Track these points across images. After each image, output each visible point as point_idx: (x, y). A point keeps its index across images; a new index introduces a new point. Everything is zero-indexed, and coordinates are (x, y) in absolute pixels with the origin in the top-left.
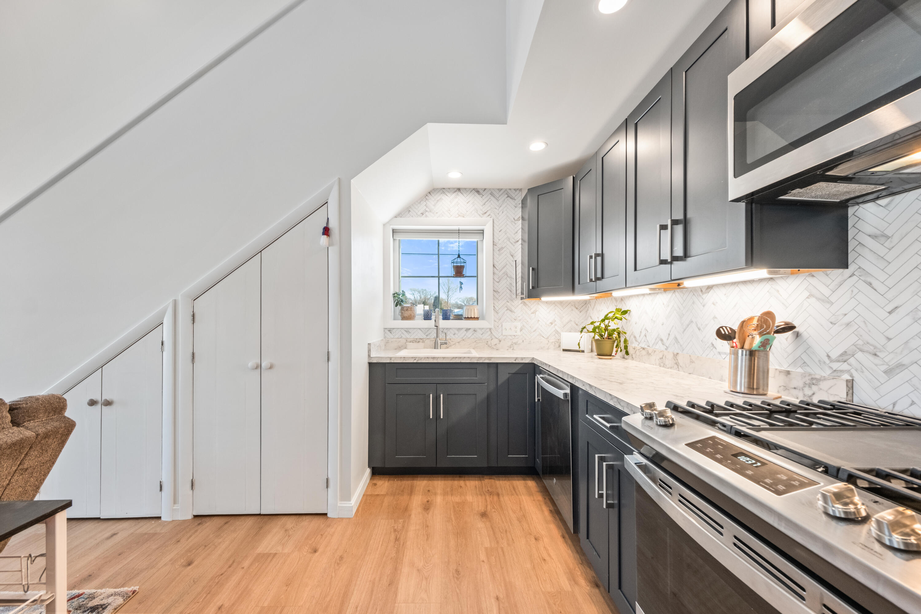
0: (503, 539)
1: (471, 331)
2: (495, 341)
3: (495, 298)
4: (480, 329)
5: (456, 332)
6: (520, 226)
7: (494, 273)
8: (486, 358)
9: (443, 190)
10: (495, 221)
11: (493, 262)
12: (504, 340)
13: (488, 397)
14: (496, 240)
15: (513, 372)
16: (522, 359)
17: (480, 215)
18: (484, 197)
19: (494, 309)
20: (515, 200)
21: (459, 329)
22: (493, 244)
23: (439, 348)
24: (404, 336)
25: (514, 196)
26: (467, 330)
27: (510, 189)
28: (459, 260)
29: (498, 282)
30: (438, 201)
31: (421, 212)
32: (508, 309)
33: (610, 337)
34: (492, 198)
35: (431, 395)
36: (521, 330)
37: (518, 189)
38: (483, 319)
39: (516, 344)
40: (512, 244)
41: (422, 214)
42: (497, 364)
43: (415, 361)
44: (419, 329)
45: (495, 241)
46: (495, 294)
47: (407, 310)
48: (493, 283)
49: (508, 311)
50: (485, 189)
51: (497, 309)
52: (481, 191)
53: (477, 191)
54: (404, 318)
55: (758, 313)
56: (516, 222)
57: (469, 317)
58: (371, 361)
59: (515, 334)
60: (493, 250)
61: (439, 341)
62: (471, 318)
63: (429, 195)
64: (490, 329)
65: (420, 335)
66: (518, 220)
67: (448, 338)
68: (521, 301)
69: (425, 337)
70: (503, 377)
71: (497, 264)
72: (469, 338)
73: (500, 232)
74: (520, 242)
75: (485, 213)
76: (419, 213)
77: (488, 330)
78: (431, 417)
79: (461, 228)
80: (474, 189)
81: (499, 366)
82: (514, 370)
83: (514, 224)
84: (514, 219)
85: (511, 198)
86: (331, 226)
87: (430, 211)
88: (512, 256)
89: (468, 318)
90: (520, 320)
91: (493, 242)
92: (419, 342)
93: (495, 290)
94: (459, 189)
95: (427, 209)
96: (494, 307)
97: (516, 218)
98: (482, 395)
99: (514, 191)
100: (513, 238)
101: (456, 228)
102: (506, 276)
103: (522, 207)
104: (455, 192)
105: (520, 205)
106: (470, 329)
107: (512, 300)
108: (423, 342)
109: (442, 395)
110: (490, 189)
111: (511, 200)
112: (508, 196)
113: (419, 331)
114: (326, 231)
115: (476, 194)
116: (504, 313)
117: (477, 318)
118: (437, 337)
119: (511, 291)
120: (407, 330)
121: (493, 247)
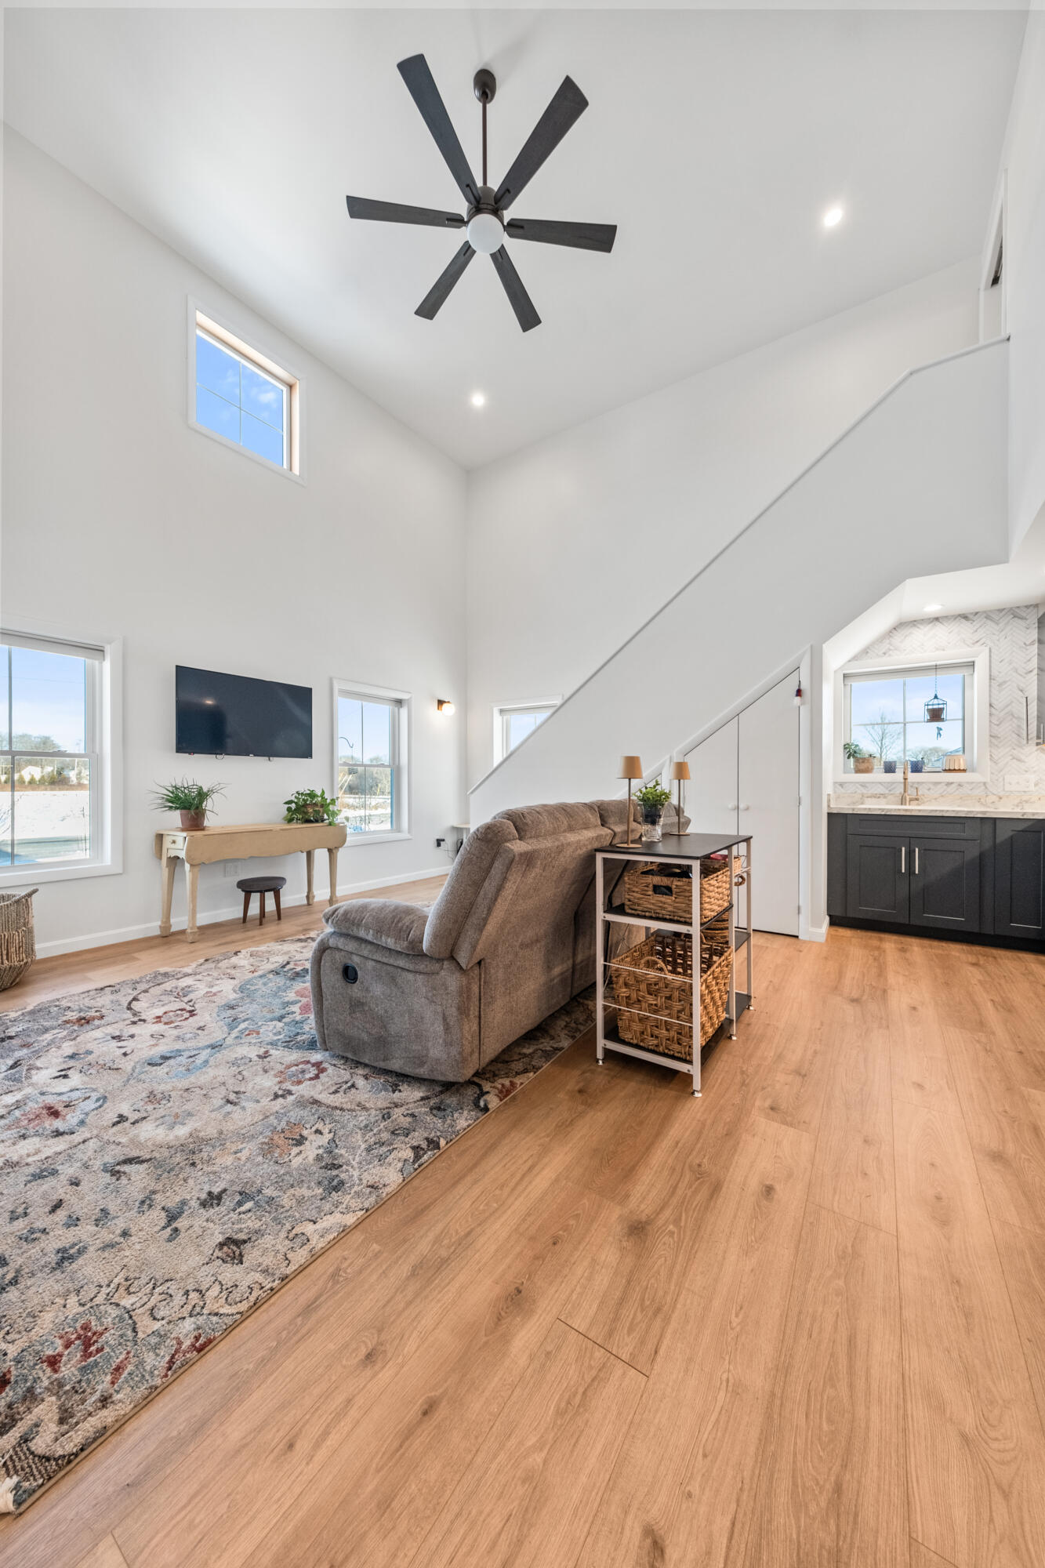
1: (953, 785)
2: (995, 798)
3: (991, 744)
4: (968, 783)
5: (932, 787)
6: (1036, 651)
7: (991, 715)
8: (978, 812)
9: (914, 623)
10: (993, 651)
11: (990, 700)
12: (1007, 797)
13: (981, 856)
14: (995, 673)
15: (1019, 829)
16: (1034, 814)
17: (968, 645)
18: (974, 623)
19: (991, 759)
20: (1026, 619)
21: (936, 784)
22: (990, 679)
23: (907, 801)
24: (859, 792)
25: (1024, 615)
26: (949, 784)
27: (1018, 607)
28: (936, 701)
29: (998, 725)
30: (906, 636)
31: (884, 651)
32: (1014, 758)
34: (989, 622)
35: (903, 849)
36: (1036, 785)
37: (1031, 605)
38: (973, 770)
39: (1026, 802)
40: (1021, 675)
41: (885, 654)
42: (995, 820)
43: (883, 813)
44: (880, 783)
45: (992, 674)
46: (993, 740)
47: (863, 762)
48: (990, 726)
49: (1014, 760)
50: (977, 613)
51: (996, 758)
52: (971, 617)
53: (965, 617)
54: (858, 771)
56: (1028, 647)
57: (952, 768)
58: (831, 811)
59: (1026, 790)
60: (990, 686)
61: (908, 797)
62: (955, 770)
63: (895, 632)
64: (985, 784)
65: (881, 790)
66: (1032, 643)
67: (919, 793)
68: (1036, 748)
69: (887, 792)
70: (1003, 834)
71: (994, 702)
72: (950, 794)
73: (1001, 662)
74: (1036, 672)
75: (977, 642)
76: (881, 653)
77: (982, 784)
78: (903, 871)
79: (938, 663)
80: (960, 615)
81: (997, 822)
82: (1021, 826)
83: (1024, 650)
84: (1025, 644)
85: (1019, 618)
86: (802, 688)
87: (896, 649)
88: (1022, 691)
89: (950, 770)
90: (1035, 772)
91: (990, 675)
92: (879, 797)
93: (993, 734)
94: (937, 619)
95: (891, 648)
96: (991, 756)
97: (1027, 643)
98: (972, 852)
99: (1025, 609)
100: (1023, 668)
101: (934, 663)
102: (1011, 717)
103: (1039, 627)
104: (932, 622)
105: (1036, 625)
106: (952, 783)
107: (1021, 747)
108: (885, 797)
109: (917, 850)
110: (985, 612)
111: (1020, 621)
112: (1015, 617)
113: (879, 785)
114: (799, 693)
115: (963, 620)
116: (1007, 763)
117: (964, 770)
118: (905, 791)
119: (1019, 735)
120: (863, 785)
121: (990, 682)
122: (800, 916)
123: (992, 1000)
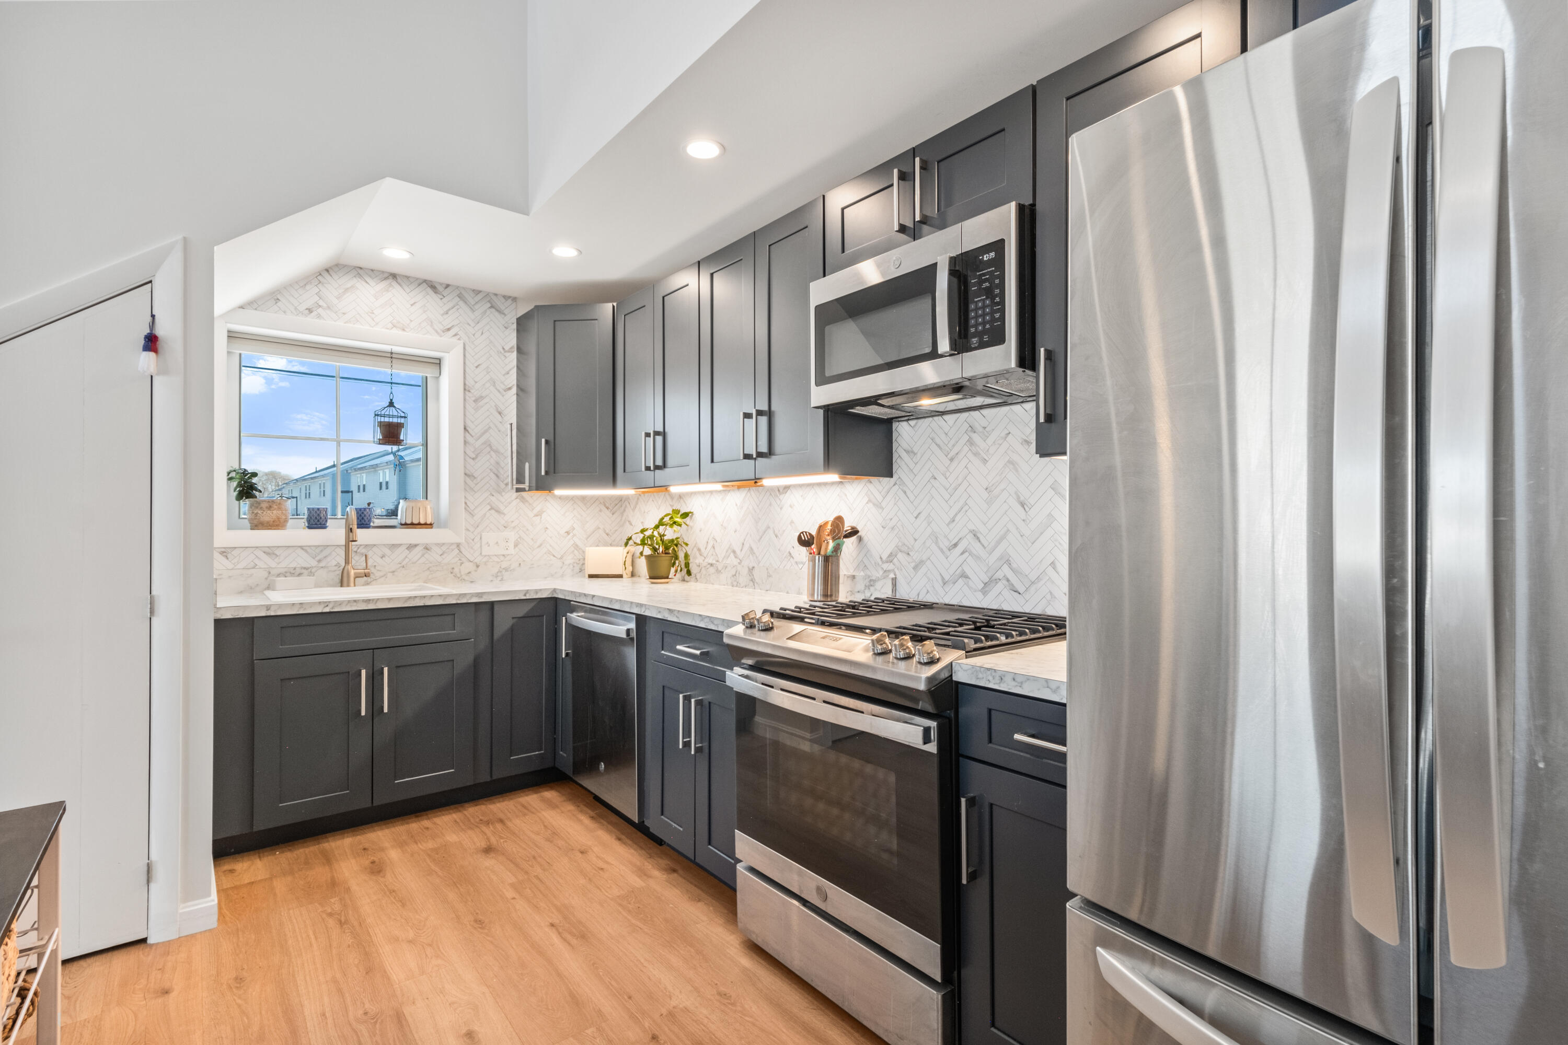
0: (532, 866)
1: (418, 549)
2: (470, 567)
3: (467, 488)
4: (437, 544)
5: (387, 551)
6: (515, 363)
7: (465, 442)
8: (473, 595)
9: (360, 271)
10: (467, 348)
11: (465, 422)
12: (486, 563)
13: (476, 663)
14: (470, 382)
15: (520, 616)
16: (536, 591)
17: (437, 332)
18: (445, 300)
19: (465, 509)
20: (505, 315)
21: (393, 547)
22: (465, 389)
23: (352, 584)
24: (260, 564)
25: (502, 308)
26: (411, 547)
27: (496, 295)
28: (392, 411)
29: (473, 459)
30: (347, 290)
31: (309, 304)
32: (492, 508)
33: (667, 551)
34: (461, 303)
35: (363, 672)
36: (516, 546)
37: (510, 297)
38: (444, 525)
39: (506, 570)
40: (499, 391)
41: (310, 311)
42: (492, 604)
43: (327, 610)
44: (301, 547)
45: (467, 383)
46: (468, 480)
47: (270, 508)
48: (465, 459)
49: (493, 512)
50: (448, 286)
51: (472, 507)
52: (440, 288)
53: (433, 287)
54: (257, 525)
55: (831, 519)
56: (507, 354)
57: (416, 522)
58: (219, 616)
59: (505, 552)
60: (465, 400)
61: (352, 572)
62: (419, 524)
63: (326, 274)
64: (458, 545)
65: (303, 560)
66: (510, 351)
67: (370, 563)
68: (515, 494)
69: (314, 563)
70: (503, 623)
71: (470, 426)
72: (413, 563)
73: (477, 367)
74: (514, 390)
75: (449, 329)
76: (302, 308)
77: (454, 547)
78: (363, 713)
79: (396, 349)
80: (425, 281)
81: (496, 608)
82: (522, 611)
83: (503, 358)
84: (503, 349)
85: (497, 310)
86: (159, 332)
87: (329, 308)
88: (500, 413)
89: (412, 524)
90: (514, 528)
91: (465, 384)
92: (300, 575)
93: (467, 472)
94: (394, 276)
95: (321, 303)
96: (466, 503)
97: (507, 348)
98: (464, 660)
99: (503, 300)
100: (502, 383)
101: (388, 348)
102: (488, 449)
103: (518, 331)
104: (386, 279)
105: (515, 326)
106: (416, 545)
107: (499, 493)
108: (311, 574)
109: (386, 670)
110: (458, 287)
111: (497, 314)
112: (492, 307)
113: (300, 551)
114: (151, 342)
115: (429, 290)
116: (485, 514)
117: (431, 524)
118: (347, 561)
119: (497, 476)
120: (270, 551)
121: (464, 393)
122: (152, 885)
123: (552, 925)
